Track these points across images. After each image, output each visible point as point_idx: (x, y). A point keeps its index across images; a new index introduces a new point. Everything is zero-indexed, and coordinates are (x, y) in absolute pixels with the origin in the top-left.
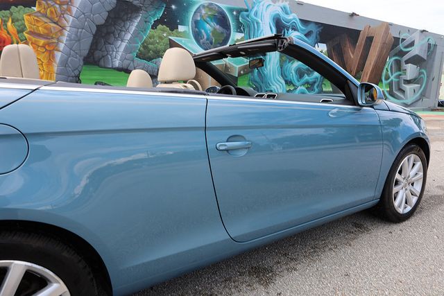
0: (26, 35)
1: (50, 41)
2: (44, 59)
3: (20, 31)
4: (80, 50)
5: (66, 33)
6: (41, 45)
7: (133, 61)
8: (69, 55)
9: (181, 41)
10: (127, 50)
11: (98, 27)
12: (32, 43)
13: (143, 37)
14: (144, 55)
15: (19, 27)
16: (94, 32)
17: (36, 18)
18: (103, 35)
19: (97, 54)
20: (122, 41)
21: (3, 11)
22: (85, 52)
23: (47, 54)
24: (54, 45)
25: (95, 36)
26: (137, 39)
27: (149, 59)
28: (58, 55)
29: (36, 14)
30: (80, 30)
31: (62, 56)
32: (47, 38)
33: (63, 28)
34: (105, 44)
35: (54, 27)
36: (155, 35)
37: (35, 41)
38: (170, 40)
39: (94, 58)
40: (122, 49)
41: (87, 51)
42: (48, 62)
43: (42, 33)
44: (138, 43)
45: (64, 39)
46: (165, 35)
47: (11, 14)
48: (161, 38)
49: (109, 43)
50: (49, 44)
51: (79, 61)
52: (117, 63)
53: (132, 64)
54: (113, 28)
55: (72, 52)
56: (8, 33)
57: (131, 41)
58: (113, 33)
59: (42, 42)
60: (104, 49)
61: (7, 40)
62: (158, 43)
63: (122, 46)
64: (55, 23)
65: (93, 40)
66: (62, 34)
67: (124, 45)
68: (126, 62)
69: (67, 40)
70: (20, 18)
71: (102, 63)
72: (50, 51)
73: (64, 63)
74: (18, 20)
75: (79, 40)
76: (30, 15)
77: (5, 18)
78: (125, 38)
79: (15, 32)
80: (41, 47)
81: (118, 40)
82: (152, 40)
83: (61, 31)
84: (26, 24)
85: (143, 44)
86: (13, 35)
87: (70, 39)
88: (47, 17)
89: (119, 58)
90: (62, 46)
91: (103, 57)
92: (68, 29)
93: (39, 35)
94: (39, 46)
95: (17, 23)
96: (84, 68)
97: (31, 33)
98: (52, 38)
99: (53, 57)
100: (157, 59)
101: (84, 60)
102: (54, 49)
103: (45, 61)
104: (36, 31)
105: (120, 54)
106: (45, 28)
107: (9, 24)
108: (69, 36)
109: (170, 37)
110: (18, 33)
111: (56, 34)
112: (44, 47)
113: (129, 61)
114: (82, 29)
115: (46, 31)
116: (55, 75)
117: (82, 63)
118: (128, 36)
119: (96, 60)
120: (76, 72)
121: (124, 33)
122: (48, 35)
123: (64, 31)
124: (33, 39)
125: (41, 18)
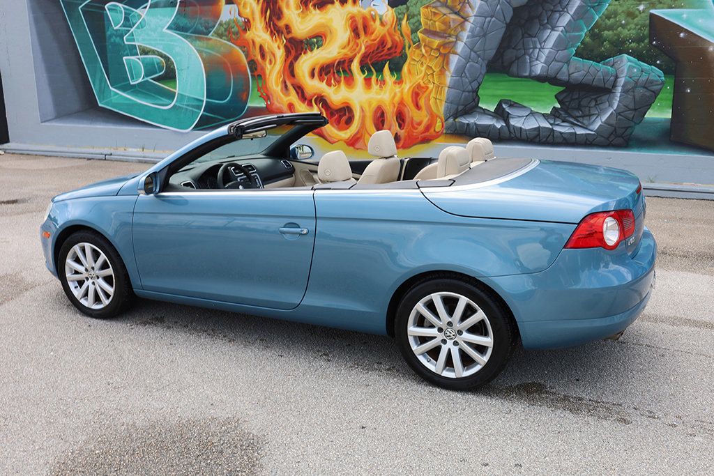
0: (419, 34)
1: (447, 41)
2: (435, 67)
3: (414, 31)
4: (484, 50)
5: (468, 26)
6: (435, 47)
7: (568, 62)
8: (468, 59)
9: (679, 16)
10: (560, 44)
11: (516, 10)
12: (425, 46)
13: (593, 18)
14: (592, 51)
15: (414, 24)
16: (508, 21)
17: (433, 10)
18: (523, 22)
19: (510, 54)
20: (553, 29)
21: (400, 7)
22: (491, 53)
23: (440, 59)
24: (451, 45)
25: (508, 26)
26: (582, 22)
27: (601, 58)
28: (454, 60)
29: (434, 5)
30: (488, 19)
31: (459, 61)
32: (442, 37)
33: (465, 19)
34: (523, 38)
35: (454, 20)
36: (620, 10)
37: (429, 42)
38: (652, 16)
39: (502, 63)
40: (550, 44)
41: (495, 52)
42: (440, 71)
43: (438, 30)
44: (582, 30)
45: (465, 35)
46: (641, 8)
47: (408, 9)
48: (631, 15)
49: (531, 36)
50: (444, 45)
51: (480, 66)
52: (539, 68)
53: (565, 69)
54: (540, 9)
55: (473, 53)
56: (402, 35)
57: (569, 28)
58: (539, 17)
59: (436, 42)
60: (520, 46)
61: (399, 43)
62: (623, 26)
63: (551, 37)
64: (456, 13)
65: (505, 33)
66: (463, 29)
67: (555, 35)
68: (555, 66)
69: (468, 38)
70: (416, 13)
71: (514, 69)
72: (445, 55)
73: (460, 72)
74: (413, 17)
75: (484, 36)
76: (427, 7)
77: (400, 16)
78: (559, 24)
79: (409, 32)
80: (435, 49)
81: (546, 28)
82: (609, 22)
83: (462, 25)
84: (422, 19)
85: (592, 29)
86: (406, 38)
87: (473, 36)
88: (448, 7)
89: (543, 58)
90: (460, 47)
91: (517, 58)
92: (472, 19)
93: (434, 33)
94: (432, 49)
95: (412, 21)
96: (486, 77)
97: (427, 32)
98: (450, 36)
99: (448, 63)
100: (617, 58)
101: (487, 66)
102: (449, 52)
103: (437, 70)
104: (432, 29)
105: (546, 51)
106: (444, 23)
107: (404, 22)
108: (472, 31)
109: (653, 11)
110: (412, 33)
111: (455, 29)
112: (438, 49)
113: (560, 64)
114: (492, 17)
115: (443, 27)
116: (446, 89)
117: (484, 71)
118: (565, 19)
119: (505, 64)
120: (475, 85)
121: (558, 15)
122: (445, 31)
123: (467, 23)
124: (428, 39)
125: (440, 8)
